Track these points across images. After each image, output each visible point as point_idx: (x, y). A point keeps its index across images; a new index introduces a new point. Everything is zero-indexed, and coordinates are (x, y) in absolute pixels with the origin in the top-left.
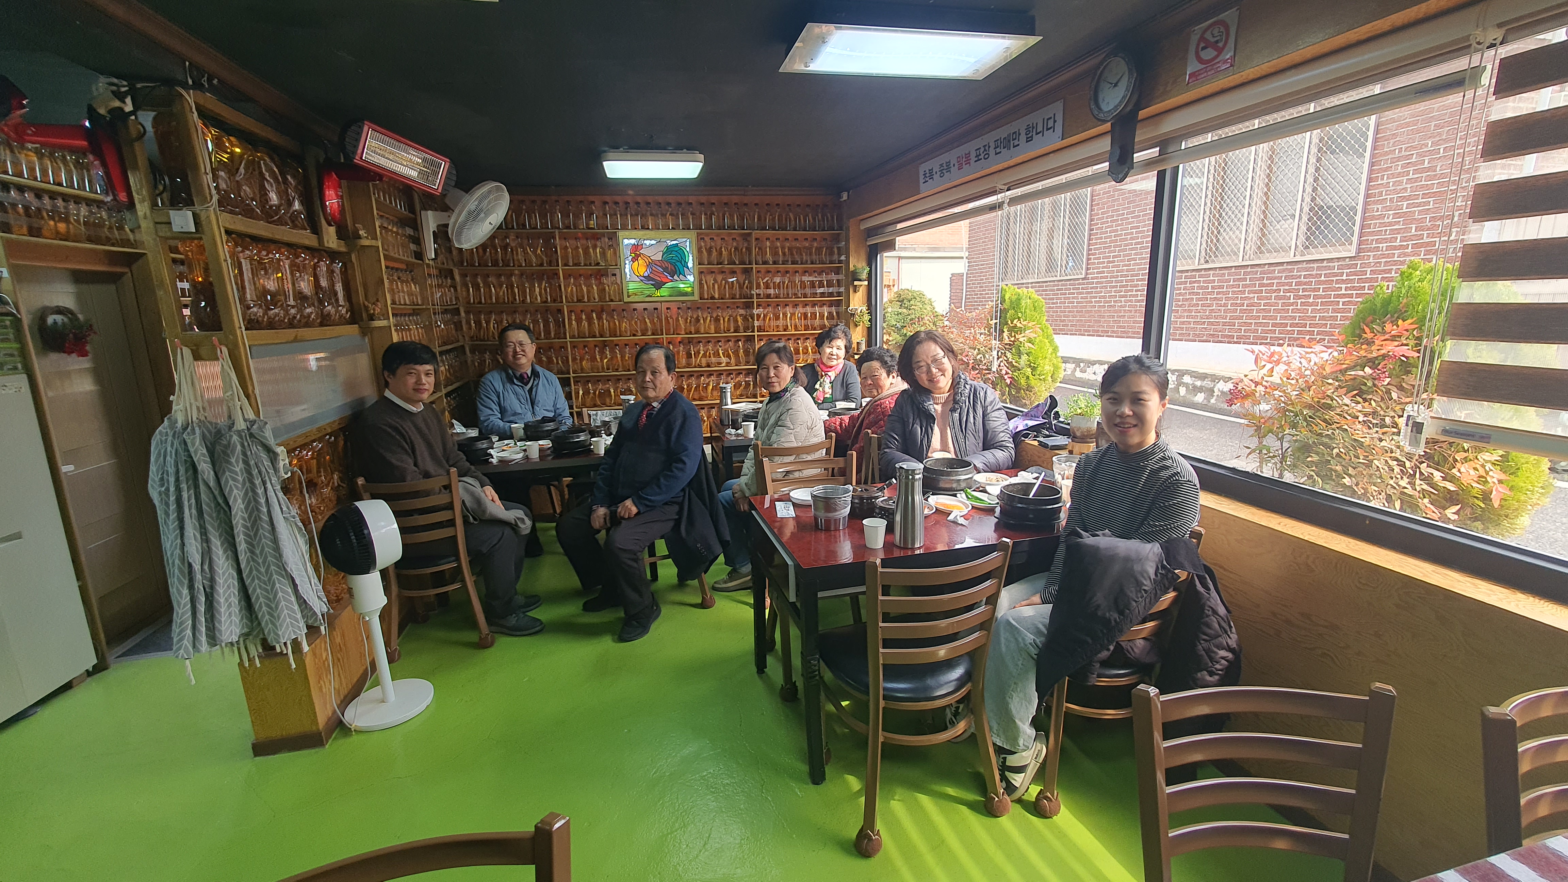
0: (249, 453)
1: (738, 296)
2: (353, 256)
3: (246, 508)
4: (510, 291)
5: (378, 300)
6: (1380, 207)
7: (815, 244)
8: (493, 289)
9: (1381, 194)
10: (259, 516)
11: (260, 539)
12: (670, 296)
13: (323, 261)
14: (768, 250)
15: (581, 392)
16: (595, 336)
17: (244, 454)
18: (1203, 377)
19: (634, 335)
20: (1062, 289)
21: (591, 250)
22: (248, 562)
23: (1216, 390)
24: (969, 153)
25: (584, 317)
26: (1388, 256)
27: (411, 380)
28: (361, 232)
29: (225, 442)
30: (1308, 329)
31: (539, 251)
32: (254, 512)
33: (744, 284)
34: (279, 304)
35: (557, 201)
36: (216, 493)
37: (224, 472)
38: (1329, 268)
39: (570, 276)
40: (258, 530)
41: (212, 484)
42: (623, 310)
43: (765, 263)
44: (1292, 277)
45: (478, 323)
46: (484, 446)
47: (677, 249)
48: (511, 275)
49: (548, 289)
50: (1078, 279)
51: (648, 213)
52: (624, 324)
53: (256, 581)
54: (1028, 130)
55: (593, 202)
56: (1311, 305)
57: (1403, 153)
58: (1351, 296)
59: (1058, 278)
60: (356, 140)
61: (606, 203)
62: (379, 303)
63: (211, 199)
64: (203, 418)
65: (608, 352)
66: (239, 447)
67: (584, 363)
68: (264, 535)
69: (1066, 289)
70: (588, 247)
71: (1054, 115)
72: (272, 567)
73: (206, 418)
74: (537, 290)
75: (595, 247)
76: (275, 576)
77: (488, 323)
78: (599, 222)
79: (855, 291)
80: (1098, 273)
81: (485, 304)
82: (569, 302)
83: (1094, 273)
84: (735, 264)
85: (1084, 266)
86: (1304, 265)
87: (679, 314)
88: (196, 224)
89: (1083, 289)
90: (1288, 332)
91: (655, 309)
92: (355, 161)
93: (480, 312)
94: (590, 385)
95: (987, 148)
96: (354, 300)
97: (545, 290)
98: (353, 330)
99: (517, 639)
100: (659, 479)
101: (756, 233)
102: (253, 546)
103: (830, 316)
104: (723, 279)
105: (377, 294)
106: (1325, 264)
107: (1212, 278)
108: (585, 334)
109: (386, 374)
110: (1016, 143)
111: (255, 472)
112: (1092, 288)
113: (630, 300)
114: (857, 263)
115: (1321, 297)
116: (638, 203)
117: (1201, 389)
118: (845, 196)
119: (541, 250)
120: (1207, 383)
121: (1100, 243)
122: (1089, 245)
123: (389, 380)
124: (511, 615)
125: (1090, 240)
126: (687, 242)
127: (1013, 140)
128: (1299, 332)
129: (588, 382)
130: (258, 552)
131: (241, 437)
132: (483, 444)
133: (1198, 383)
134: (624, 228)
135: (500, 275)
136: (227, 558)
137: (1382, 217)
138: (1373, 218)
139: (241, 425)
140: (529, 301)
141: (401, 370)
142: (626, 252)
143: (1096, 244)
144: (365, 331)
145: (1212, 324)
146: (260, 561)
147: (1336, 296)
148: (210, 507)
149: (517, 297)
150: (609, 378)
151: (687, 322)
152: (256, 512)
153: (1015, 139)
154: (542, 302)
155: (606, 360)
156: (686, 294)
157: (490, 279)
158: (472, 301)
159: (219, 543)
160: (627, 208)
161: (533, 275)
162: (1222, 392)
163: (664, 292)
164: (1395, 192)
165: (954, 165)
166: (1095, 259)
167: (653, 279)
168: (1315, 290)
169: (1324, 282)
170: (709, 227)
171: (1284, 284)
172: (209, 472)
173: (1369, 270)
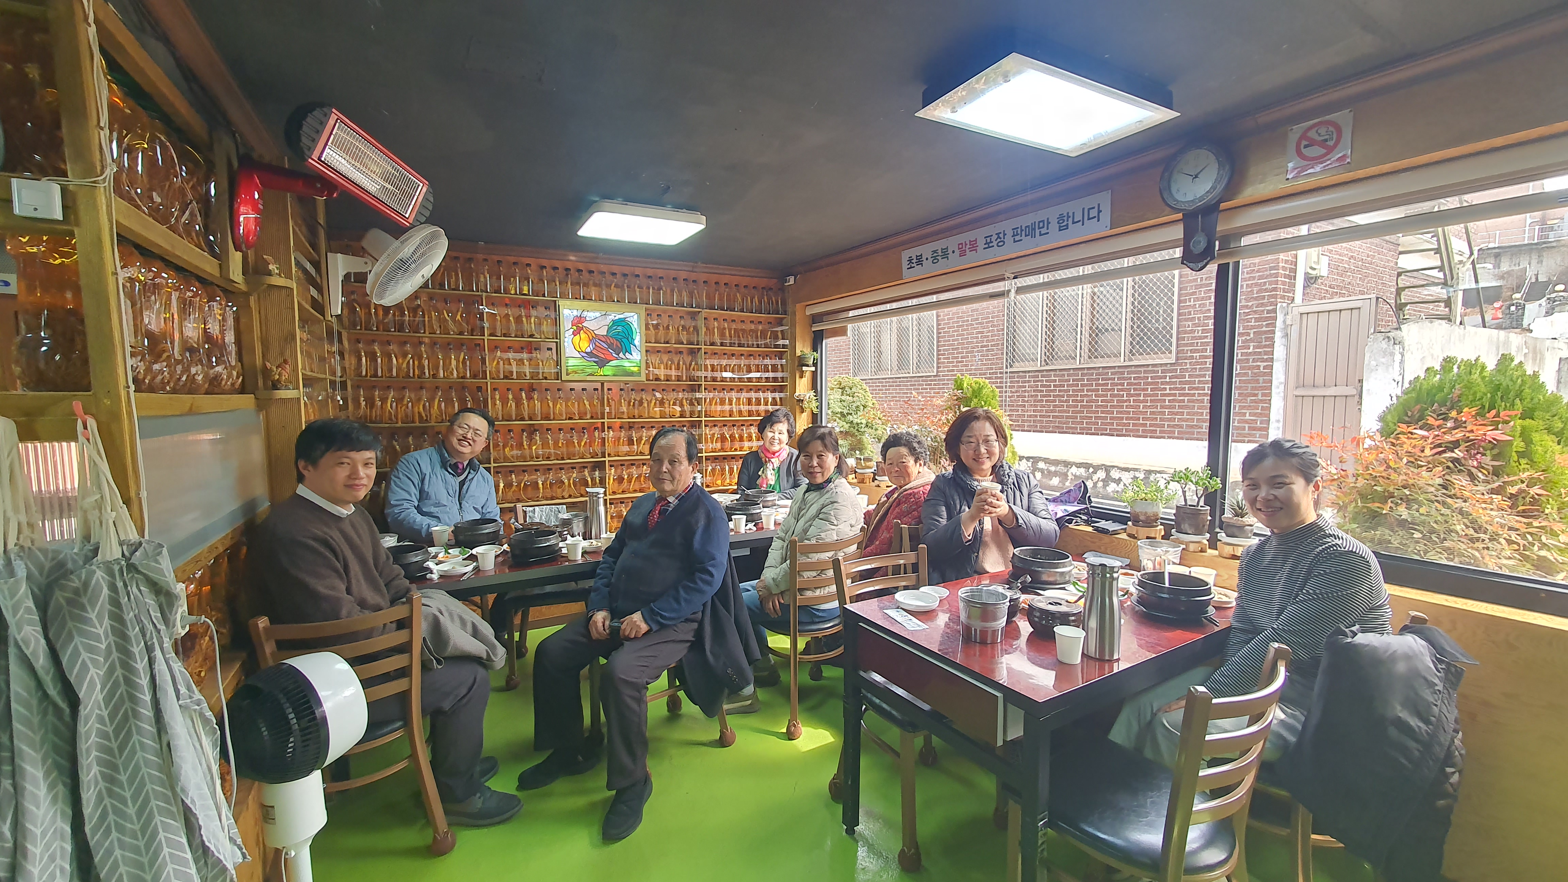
0: (124, 600)
1: (684, 378)
2: (252, 300)
3: (107, 700)
4: (416, 363)
5: (285, 362)
6: (1190, 323)
7: (760, 327)
8: (394, 359)
9: (1190, 313)
10: (133, 710)
11: (133, 752)
12: (614, 375)
13: (217, 301)
14: (716, 330)
15: (502, 485)
16: (523, 419)
17: (115, 602)
18: (1056, 462)
19: (570, 419)
20: (914, 385)
21: (524, 319)
22: (100, 798)
23: (1069, 474)
24: (976, 240)
25: (510, 397)
26: (1202, 363)
27: (342, 473)
28: (271, 267)
29: (76, 583)
30: (1141, 422)
31: (459, 317)
32: (123, 703)
33: (690, 365)
34: (165, 355)
35: (486, 260)
36: (48, 679)
37: (70, 637)
38: (1154, 372)
39: (496, 347)
40: (129, 735)
41: (41, 661)
42: (559, 390)
43: (712, 344)
44: (1125, 379)
45: (370, 402)
46: (418, 559)
47: (624, 324)
48: (421, 343)
49: (468, 363)
50: (930, 376)
51: (591, 282)
52: (558, 406)
53: (114, 834)
54: (1061, 218)
55: (528, 265)
56: (1142, 401)
57: (1204, 282)
58: (1175, 395)
59: (911, 375)
60: (318, 132)
61: (543, 267)
62: (287, 366)
63: (102, 173)
64: (28, 544)
65: (538, 438)
66: (105, 591)
67: (507, 450)
68: (142, 744)
69: (919, 385)
70: (520, 316)
71: (1099, 205)
72: (154, 803)
73: (32, 542)
74: (454, 363)
75: (528, 317)
76: (158, 819)
77: (384, 400)
78: (535, 288)
79: (801, 377)
80: (948, 371)
81: (382, 377)
82: (493, 379)
83: (944, 371)
84: (682, 343)
85: (935, 365)
86: (1133, 369)
87: (621, 396)
88: (64, 207)
89: (935, 385)
90: (1125, 425)
91: (595, 389)
92: (310, 160)
93: (374, 387)
94: (513, 476)
95: (1001, 235)
96: (245, 359)
97: (464, 362)
98: (247, 401)
99: (485, 830)
100: (678, 591)
101: (705, 312)
102: (114, 768)
103: (774, 403)
104: (669, 359)
105: (282, 354)
106: (1150, 368)
107: (1053, 378)
108: (511, 416)
109: (301, 464)
110: (1044, 231)
111: (134, 632)
112: (943, 384)
113: (569, 378)
114: (802, 348)
115: (1150, 395)
116: (579, 271)
117: (1056, 474)
118: (792, 280)
119: (461, 316)
120: (1060, 468)
121: (949, 345)
122: (938, 346)
123: (305, 473)
124: (475, 795)
125: (938, 342)
126: (634, 319)
127: (1039, 228)
128: (1134, 425)
129: (511, 472)
130: (123, 778)
131: (111, 573)
132: (417, 556)
133: (1053, 469)
134: (564, 296)
135: (405, 343)
136: (55, 800)
137: (1192, 331)
138: (1186, 332)
139: (112, 551)
140: (442, 375)
141: (328, 459)
142: (566, 326)
143: (944, 346)
144: (262, 405)
145: (1057, 417)
146: (128, 795)
147: (1162, 395)
148: (28, 707)
149: (427, 371)
150: (537, 468)
151: (629, 405)
152: (127, 705)
153: (1043, 227)
154: (458, 377)
155: (534, 448)
156: (632, 374)
157: (391, 347)
158: (364, 373)
159: (40, 775)
160: (567, 275)
161: (449, 344)
162: (1075, 476)
163: (607, 370)
164: (1202, 312)
165: (953, 252)
166: (944, 359)
167: (596, 356)
168: (1144, 390)
169: (1151, 384)
170: (657, 303)
171: (1117, 385)
172: (37, 640)
173: (1187, 374)
